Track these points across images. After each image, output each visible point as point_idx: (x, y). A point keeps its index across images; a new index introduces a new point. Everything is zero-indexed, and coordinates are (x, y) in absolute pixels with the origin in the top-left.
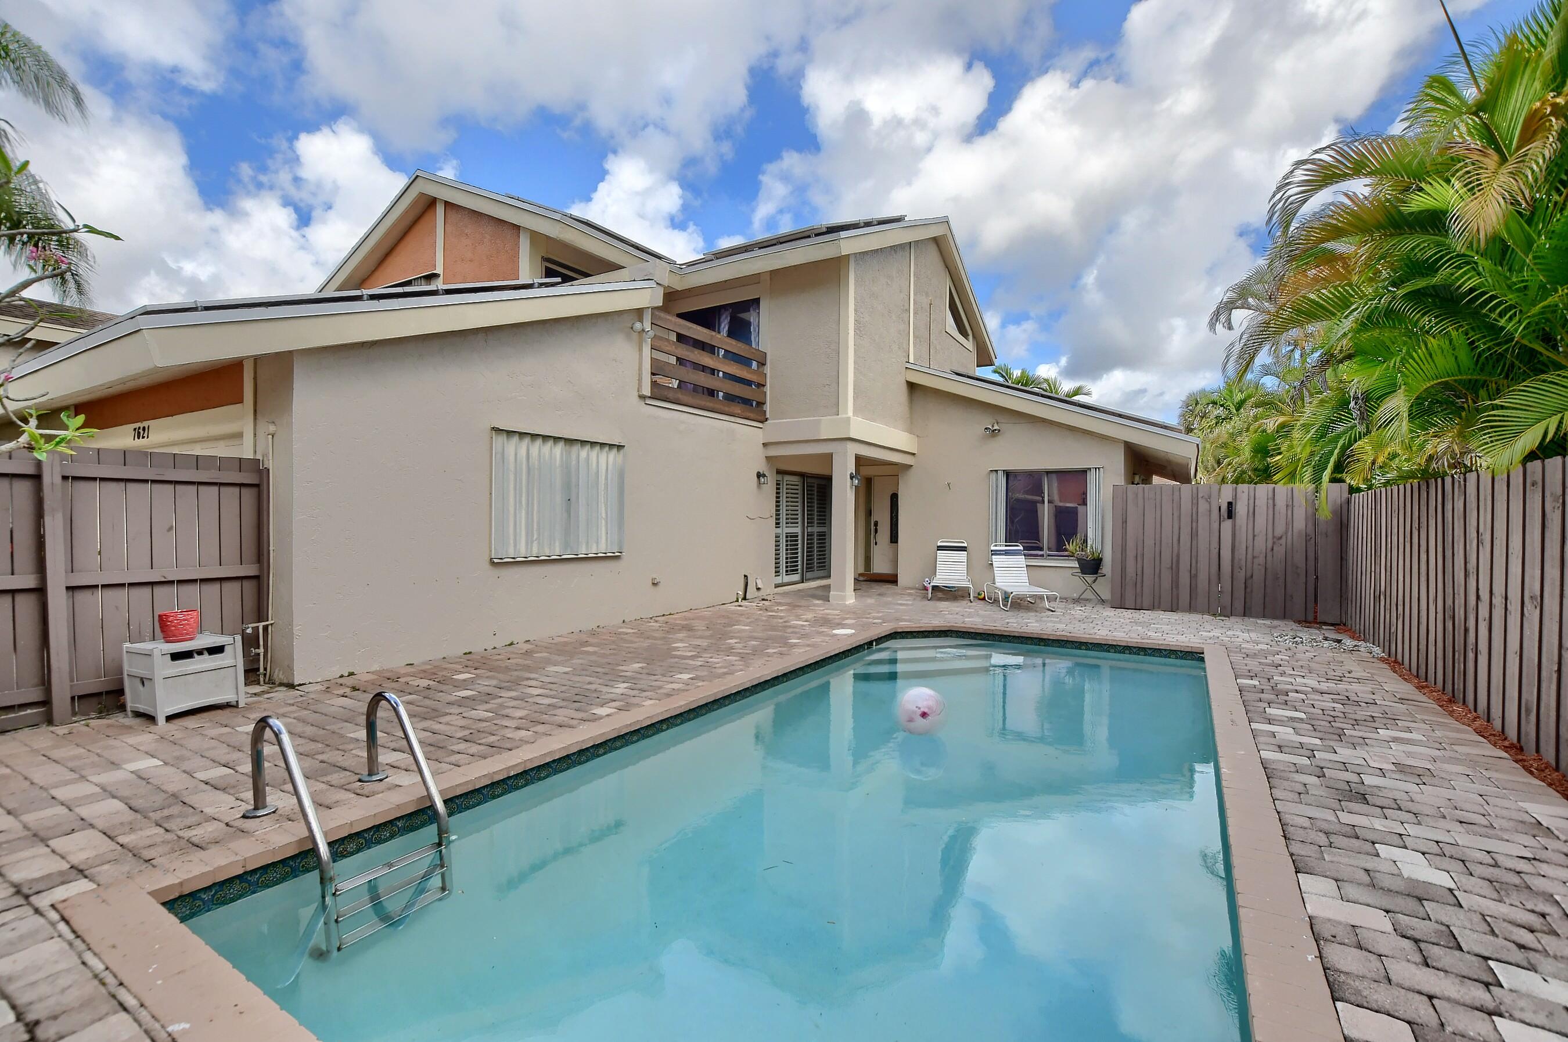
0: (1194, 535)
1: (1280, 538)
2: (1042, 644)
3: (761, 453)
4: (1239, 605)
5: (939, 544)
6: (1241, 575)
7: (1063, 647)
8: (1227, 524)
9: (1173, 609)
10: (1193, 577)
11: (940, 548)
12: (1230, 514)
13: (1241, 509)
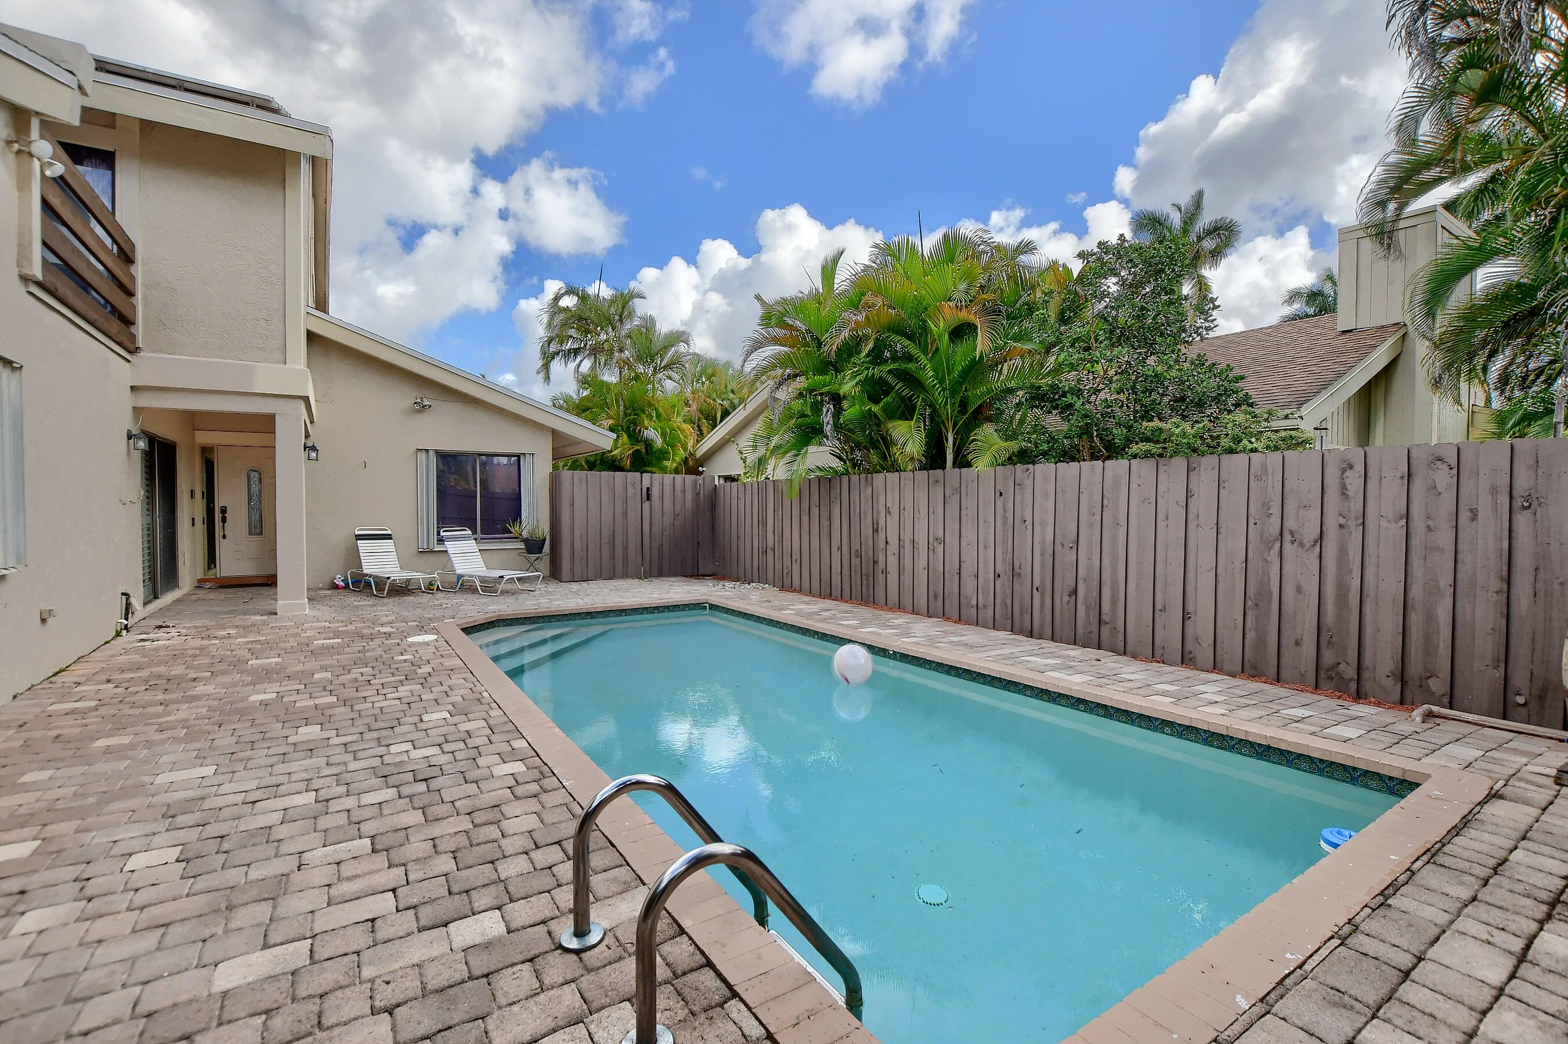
0: (625, 514)
1: (678, 515)
2: (589, 617)
3: (128, 401)
4: (655, 570)
5: (357, 533)
6: (656, 545)
7: (607, 616)
8: (646, 505)
9: (611, 577)
10: (625, 549)
11: (359, 537)
12: (648, 498)
13: (655, 493)
